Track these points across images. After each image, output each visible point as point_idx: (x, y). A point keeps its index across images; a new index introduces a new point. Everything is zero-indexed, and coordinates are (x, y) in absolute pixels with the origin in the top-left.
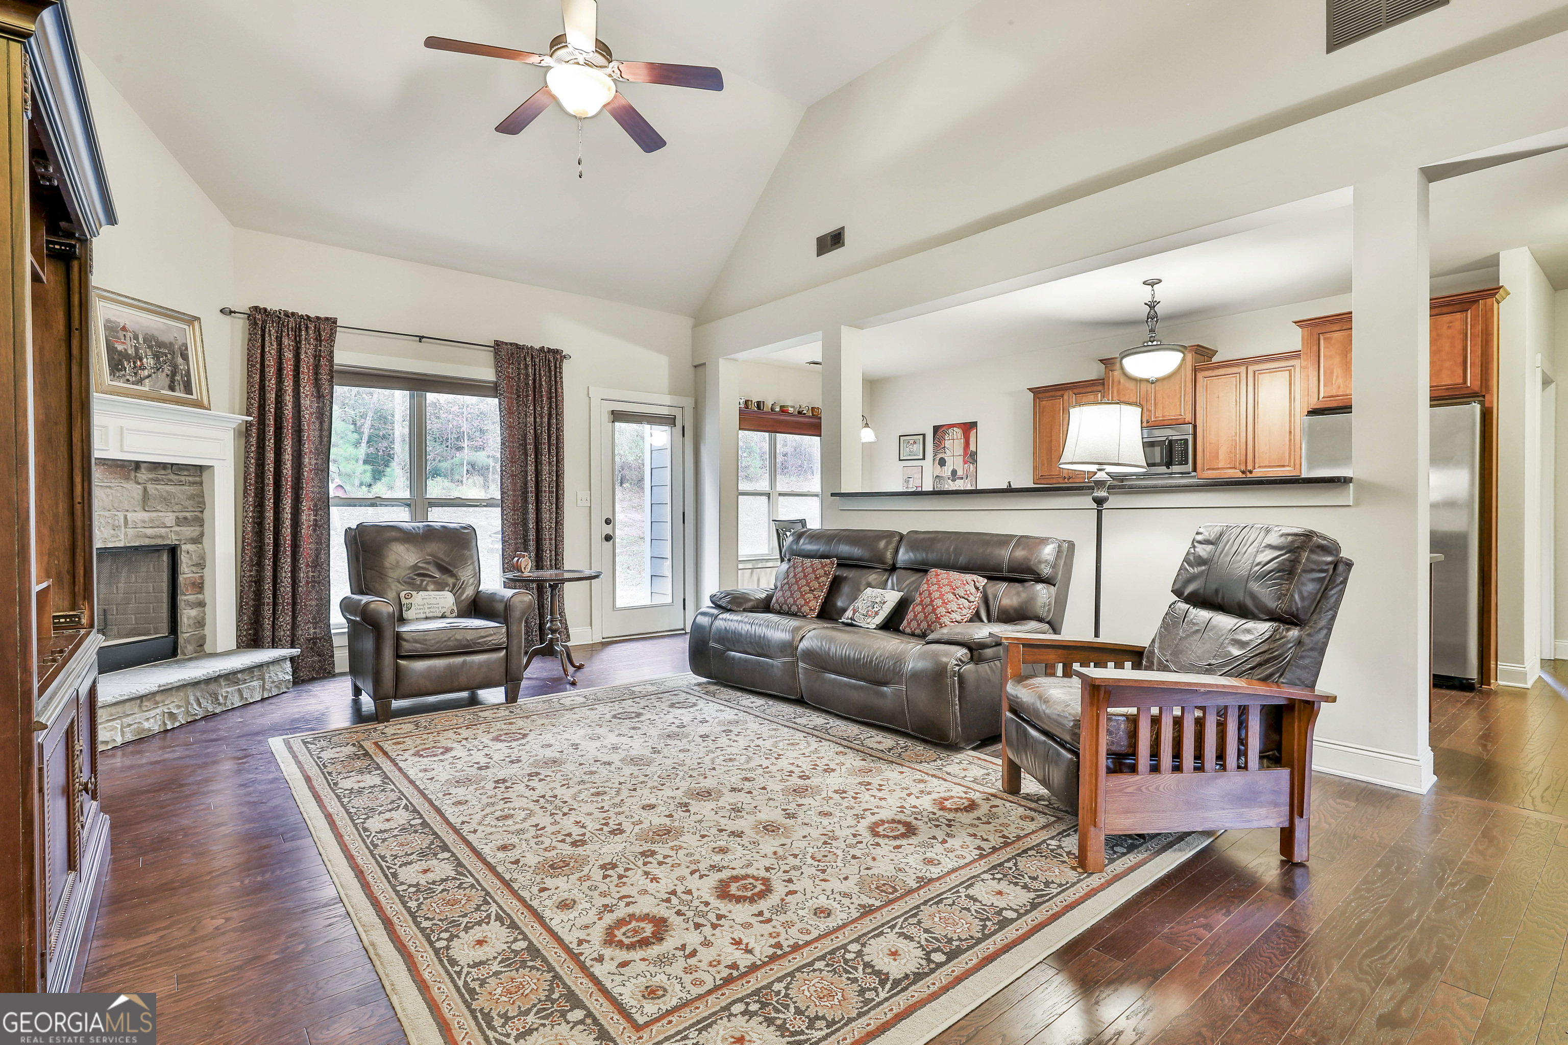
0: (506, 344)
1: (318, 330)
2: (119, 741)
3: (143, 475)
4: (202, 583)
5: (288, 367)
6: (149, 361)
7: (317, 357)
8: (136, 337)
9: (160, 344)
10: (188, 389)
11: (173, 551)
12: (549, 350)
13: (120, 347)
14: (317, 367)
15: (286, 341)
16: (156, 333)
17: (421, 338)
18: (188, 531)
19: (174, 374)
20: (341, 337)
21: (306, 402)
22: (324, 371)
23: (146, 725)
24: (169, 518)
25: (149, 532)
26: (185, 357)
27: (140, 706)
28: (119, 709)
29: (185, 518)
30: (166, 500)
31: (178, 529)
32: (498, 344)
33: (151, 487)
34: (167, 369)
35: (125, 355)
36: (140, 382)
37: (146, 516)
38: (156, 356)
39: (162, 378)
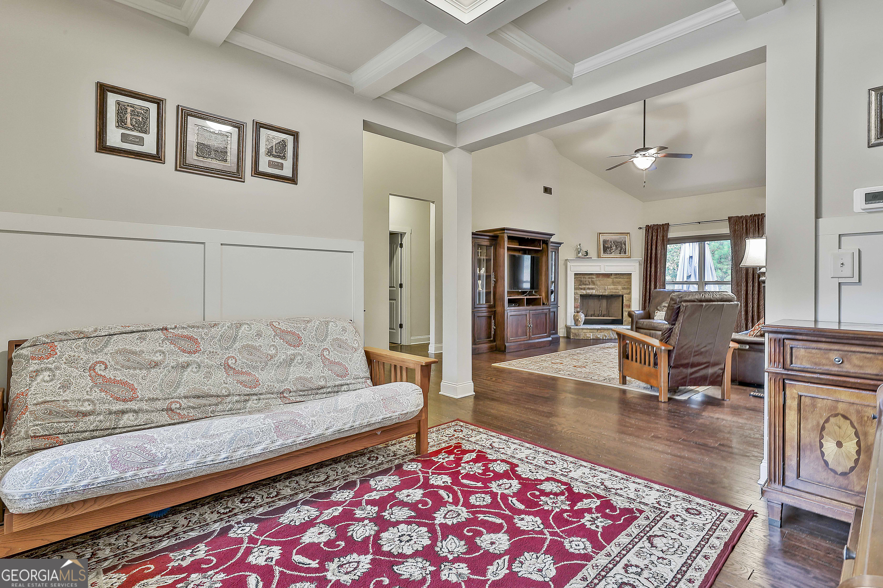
0: (734, 217)
1: (663, 228)
2: (592, 338)
3: (613, 277)
4: (630, 306)
5: (654, 242)
6: (614, 248)
7: (663, 236)
8: (611, 242)
9: (617, 243)
10: (625, 253)
11: (623, 296)
12: (755, 215)
13: (606, 246)
14: (663, 240)
15: (654, 234)
16: (617, 240)
17: (699, 223)
18: (625, 291)
19: (621, 250)
20: (671, 229)
21: (659, 252)
22: (665, 241)
23: (598, 336)
24: (620, 287)
25: (614, 291)
26: (625, 244)
27: (597, 331)
28: (592, 331)
29: (624, 288)
30: (619, 283)
31: (622, 290)
32: (730, 218)
33: (614, 279)
34: (619, 249)
35: (608, 248)
36: (611, 253)
37: (613, 287)
38: (616, 246)
39: (618, 251)
